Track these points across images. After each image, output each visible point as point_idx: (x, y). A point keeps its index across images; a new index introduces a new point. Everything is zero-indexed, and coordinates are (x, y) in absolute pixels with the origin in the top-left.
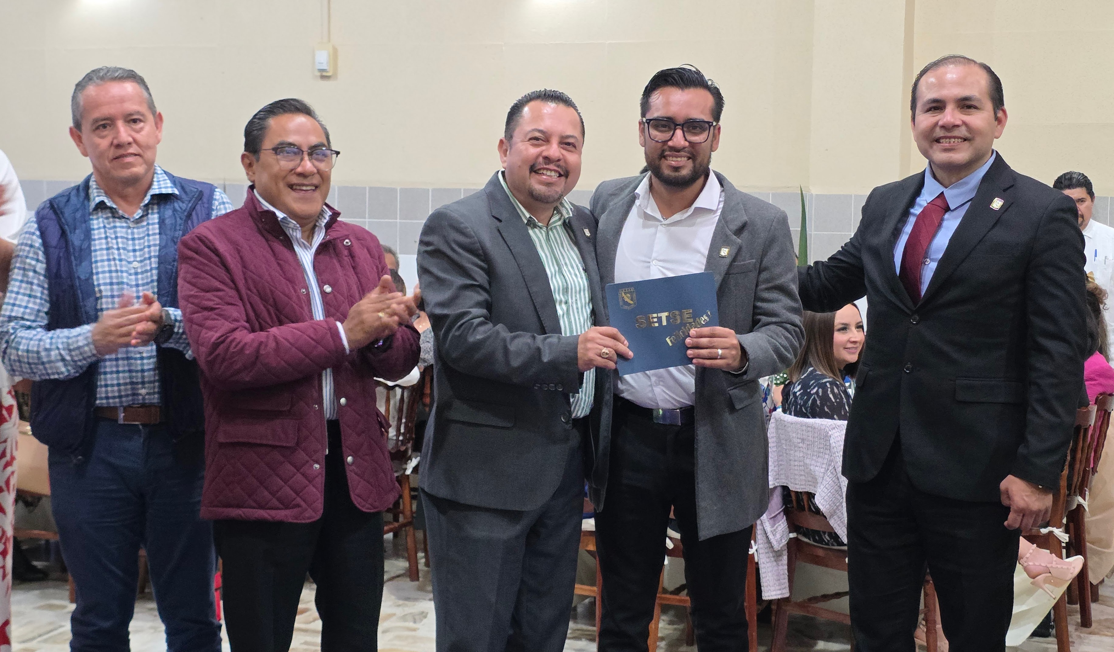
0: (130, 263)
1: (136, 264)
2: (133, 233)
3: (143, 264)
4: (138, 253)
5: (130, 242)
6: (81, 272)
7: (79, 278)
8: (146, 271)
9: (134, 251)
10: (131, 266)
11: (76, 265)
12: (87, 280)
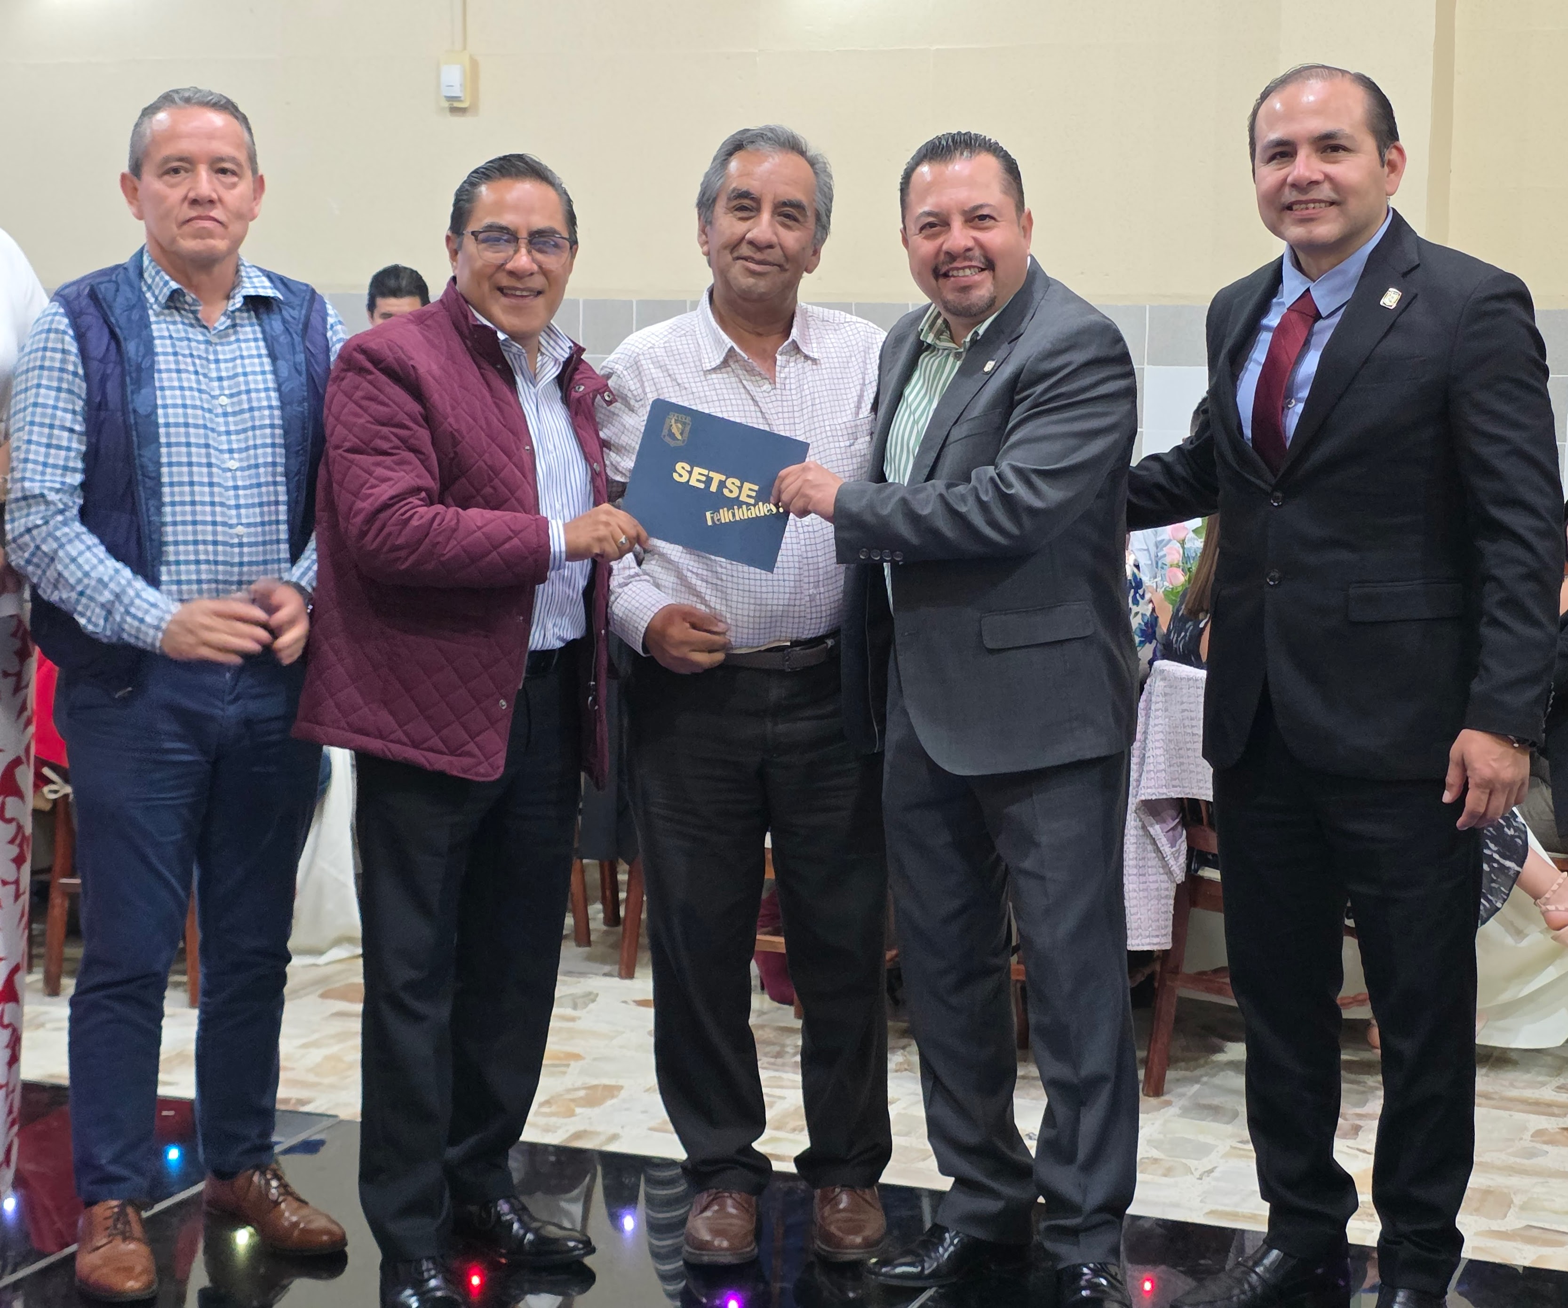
0: (214, 397)
1: (224, 400)
2: (216, 352)
3: (235, 399)
4: (225, 383)
5: (213, 366)
6: (139, 403)
7: (135, 411)
8: (242, 412)
9: (220, 379)
10: (216, 402)
11: (132, 393)
12: (148, 416)
